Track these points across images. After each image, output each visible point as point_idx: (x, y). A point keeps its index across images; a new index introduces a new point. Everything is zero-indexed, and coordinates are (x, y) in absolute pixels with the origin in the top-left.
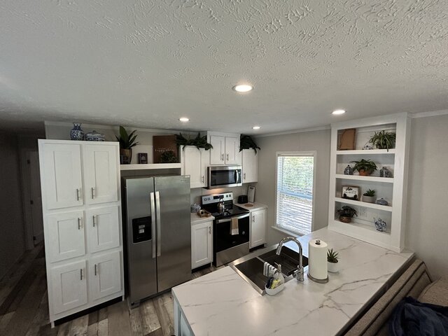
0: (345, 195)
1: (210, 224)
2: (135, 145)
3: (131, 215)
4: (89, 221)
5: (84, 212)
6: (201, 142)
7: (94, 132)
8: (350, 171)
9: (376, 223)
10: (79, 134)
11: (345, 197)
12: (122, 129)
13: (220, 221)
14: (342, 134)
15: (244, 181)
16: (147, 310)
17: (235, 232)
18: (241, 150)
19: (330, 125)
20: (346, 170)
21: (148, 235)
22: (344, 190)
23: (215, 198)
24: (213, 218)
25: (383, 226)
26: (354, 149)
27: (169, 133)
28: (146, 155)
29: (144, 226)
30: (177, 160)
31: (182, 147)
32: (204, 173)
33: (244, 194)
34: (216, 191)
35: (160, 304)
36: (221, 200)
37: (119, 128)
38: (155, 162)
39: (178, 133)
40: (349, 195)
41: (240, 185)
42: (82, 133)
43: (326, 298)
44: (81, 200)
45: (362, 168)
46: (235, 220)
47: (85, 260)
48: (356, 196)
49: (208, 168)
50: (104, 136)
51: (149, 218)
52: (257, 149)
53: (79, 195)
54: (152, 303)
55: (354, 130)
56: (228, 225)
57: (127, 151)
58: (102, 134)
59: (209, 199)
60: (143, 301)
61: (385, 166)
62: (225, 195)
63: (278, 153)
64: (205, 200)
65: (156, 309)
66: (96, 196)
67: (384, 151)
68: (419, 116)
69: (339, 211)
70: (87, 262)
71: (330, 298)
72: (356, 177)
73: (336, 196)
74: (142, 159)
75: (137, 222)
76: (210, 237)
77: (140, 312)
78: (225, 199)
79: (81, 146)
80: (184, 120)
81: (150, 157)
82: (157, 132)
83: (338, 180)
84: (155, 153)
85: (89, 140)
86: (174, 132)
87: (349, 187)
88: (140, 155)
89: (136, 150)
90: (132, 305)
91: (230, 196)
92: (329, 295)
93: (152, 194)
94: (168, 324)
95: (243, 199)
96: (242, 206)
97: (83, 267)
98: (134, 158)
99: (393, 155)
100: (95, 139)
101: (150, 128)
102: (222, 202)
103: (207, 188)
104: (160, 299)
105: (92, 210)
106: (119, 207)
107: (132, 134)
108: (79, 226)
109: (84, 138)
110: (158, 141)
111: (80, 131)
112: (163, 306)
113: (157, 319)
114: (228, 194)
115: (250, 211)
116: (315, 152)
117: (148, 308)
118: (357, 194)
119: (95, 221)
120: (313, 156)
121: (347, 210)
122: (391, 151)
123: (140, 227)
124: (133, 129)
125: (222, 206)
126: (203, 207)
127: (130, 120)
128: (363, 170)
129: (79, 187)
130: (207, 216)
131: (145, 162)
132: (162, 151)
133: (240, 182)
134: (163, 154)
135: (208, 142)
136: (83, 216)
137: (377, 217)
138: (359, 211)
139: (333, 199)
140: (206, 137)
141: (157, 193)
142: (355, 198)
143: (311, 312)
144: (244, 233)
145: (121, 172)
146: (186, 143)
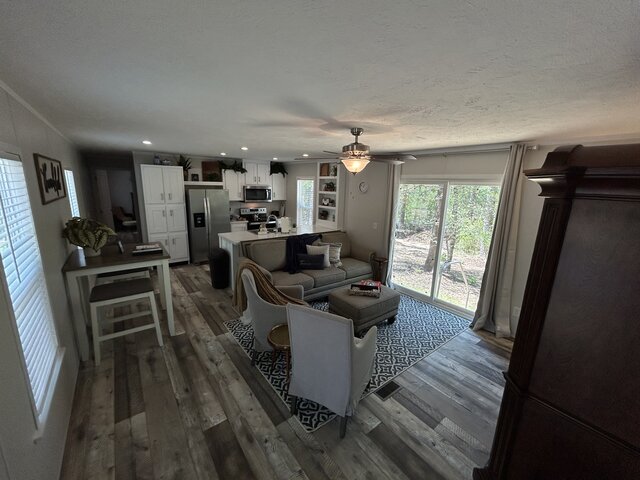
0: (323, 203)
2: (190, 168)
3: (194, 210)
4: (168, 213)
5: (165, 207)
6: (238, 166)
7: (166, 159)
11: (323, 205)
15: (273, 198)
18: (271, 174)
20: (324, 188)
21: (203, 224)
22: (323, 200)
23: (251, 210)
24: (247, 222)
26: (329, 175)
28: (197, 175)
29: (200, 219)
30: (220, 180)
31: (223, 170)
32: (240, 190)
33: (276, 209)
34: (252, 206)
37: (179, 156)
38: (204, 180)
40: (325, 203)
41: (270, 201)
42: (160, 161)
44: (163, 200)
45: (330, 187)
49: (244, 187)
51: (204, 214)
52: (285, 174)
57: (186, 172)
59: (246, 211)
62: (259, 209)
63: (297, 177)
64: (243, 211)
66: (172, 198)
69: (320, 213)
72: (328, 192)
74: (195, 177)
75: (196, 215)
78: (260, 212)
79: (162, 168)
80: (223, 154)
81: (200, 177)
82: (205, 159)
83: (320, 194)
84: (203, 174)
85: (164, 165)
86: (217, 159)
88: (193, 175)
89: (191, 172)
91: (264, 210)
93: (205, 200)
95: (275, 213)
98: (190, 177)
100: (168, 165)
101: (200, 156)
102: (256, 214)
103: (244, 202)
105: (170, 207)
107: (188, 160)
108: (163, 215)
109: (161, 164)
110: (205, 165)
111: (157, 159)
114: (262, 208)
115: (279, 220)
118: (328, 202)
119: (172, 213)
121: (324, 212)
123: (198, 219)
124: (188, 157)
125: (256, 216)
126: (241, 215)
129: (162, 192)
130: (243, 221)
131: (197, 180)
132: (208, 173)
133: (269, 199)
134: (209, 175)
135: (243, 167)
136: (165, 209)
138: (329, 213)
139: (319, 206)
140: (242, 163)
141: (208, 199)
142: (328, 205)
145: (185, 186)
146: (226, 167)
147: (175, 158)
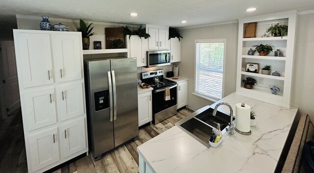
0: (248, 69)
1: (150, 93)
2: (92, 35)
3: (95, 87)
4: (59, 96)
5: (55, 89)
7: (60, 24)
8: (252, 53)
9: (272, 89)
10: (48, 25)
11: (248, 71)
12: (82, 22)
13: (158, 91)
14: (247, 26)
15: (172, 61)
16: (108, 161)
17: (168, 98)
18: (169, 38)
19: (238, 20)
20: (249, 52)
21: (106, 104)
22: (248, 66)
23: (151, 74)
24: (152, 89)
25: (276, 90)
26: (255, 37)
27: (117, 25)
28: (100, 42)
29: (103, 98)
30: (124, 46)
31: (128, 36)
32: (144, 56)
33: (171, 70)
35: (117, 156)
36: (156, 76)
37: (79, 21)
38: (108, 47)
39: (125, 26)
40: (251, 69)
41: (169, 64)
42: (50, 25)
43: (255, 146)
44: (52, 79)
45: (262, 51)
46: (167, 90)
47: (56, 127)
48: (256, 70)
49: (147, 52)
50: (68, 27)
51: (108, 91)
52: (180, 38)
53: (50, 75)
54: (110, 155)
55: (256, 23)
56: (163, 93)
57: (86, 39)
58: (67, 26)
59: (147, 75)
60: (104, 155)
61: (278, 48)
62: (158, 71)
63: (196, 40)
64: (145, 75)
65: (115, 160)
66: (64, 76)
67: (279, 38)
68: (303, 13)
69: (243, 81)
70: (58, 129)
71: (257, 146)
72: (257, 57)
73: (242, 71)
74: (97, 45)
75: (98, 95)
76: (150, 103)
77: (102, 164)
79: (50, 35)
80: (134, 15)
81: (103, 44)
82: (109, 25)
83: (244, 59)
84: (107, 41)
85: (56, 30)
86: (121, 25)
87: (252, 64)
88: (95, 43)
89: (93, 39)
90: (96, 158)
91: (162, 72)
92: (256, 144)
93: (109, 73)
94: (126, 171)
95: (170, 74)
96: (170, 79)
97: (55, 132)
98: (91, 45)
99: (286, 41)
100: (61, 30)
101: (103, 22)
102: (156, 77)
103: (147, 67)
104: (116, 152)
105: (61, 87)
106: (82, 84)
107: (89, 26)
108: (51, 100)
109: (52, 28)
110: (109, 32)
111: (48, 23)
112: (120, 157)
113: (116, 168)
114: (160, 71)
115: (177, 82)
116: (225, 40)
117: (108, 159)
118: (257, 69)
119: (64, 95)
120: (223, 42)
121: (250, 80)
122: (284, 38)
123: (100, 99)
124: (90, 23)
125: (157, 80)
126: (143, 81)
127: (90, 15)
128: (263, 52)
129: (50, 69)
130: (147, 88)
131: (100, 48)
132: (113, 39)
133: (169, 62)
134: (114, 42)
135: (147, 32)
136: (54, 92)
137: (272, 84)
138: (258, 81)
139: (240, 73)
140: (145, 29)
141: (113, 72)
142: (256, 72)
143: (248, 159)
144: (173, 98)
145: (84, 56)
146: (131, 33)
147: (75, 24)
